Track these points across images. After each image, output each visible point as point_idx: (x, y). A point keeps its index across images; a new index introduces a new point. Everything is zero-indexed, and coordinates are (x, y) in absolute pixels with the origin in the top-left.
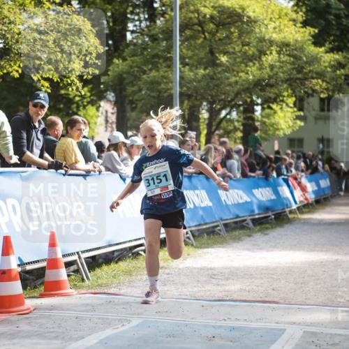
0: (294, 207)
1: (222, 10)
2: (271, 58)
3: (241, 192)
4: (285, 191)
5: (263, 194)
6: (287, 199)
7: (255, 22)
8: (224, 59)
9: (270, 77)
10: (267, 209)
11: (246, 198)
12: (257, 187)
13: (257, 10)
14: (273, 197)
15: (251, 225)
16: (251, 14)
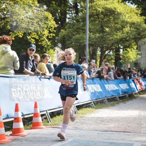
0: (137, 92)
1: (107, 9)
2: (127, 29)
3: (114, 86)
4: (133, 85)
5: (124, 86)
6: (134, 88)
7: (120, 14)
8: (107, 29)
9: (127, 37)
10: (125, 93)
11: (116, 88)
12: (121, 83)
13: (121, 9)
14: (128, 88)
15: (118, 99)
16: (119, 11)
